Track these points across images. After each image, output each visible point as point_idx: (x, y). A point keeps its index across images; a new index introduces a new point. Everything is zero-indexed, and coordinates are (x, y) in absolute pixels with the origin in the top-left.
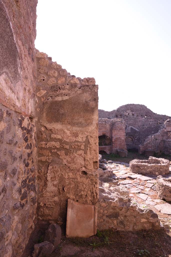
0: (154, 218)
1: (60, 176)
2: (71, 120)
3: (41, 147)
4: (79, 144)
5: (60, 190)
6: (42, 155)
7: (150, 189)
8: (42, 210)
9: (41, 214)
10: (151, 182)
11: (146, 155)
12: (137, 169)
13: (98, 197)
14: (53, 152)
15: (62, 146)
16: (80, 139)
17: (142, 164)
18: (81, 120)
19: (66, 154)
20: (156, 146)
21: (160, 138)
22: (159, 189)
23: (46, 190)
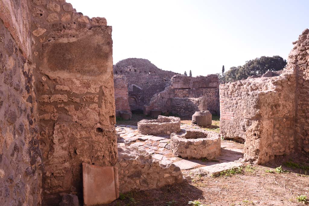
0: (177, 172)
1: (70, 136)
2: (81, 67)
3: (43, 101)
4: (91, 96)
5: (71, 154)
6: (45, 112)
7: (163, 148)
8: (49, 181)
9: (48, 186)
10: (163, 141)
11: (152, 116)
12: (147, 129)
13: (117, 156)
14: (60, 107)
15: (70, 100)
16: (93, 90)
17: (152, 123)
18: (93, 67)
19: (77, 109)
20: (163, 105)
21: (167, 97)
22: (175, 147)
23: (53, 156)
